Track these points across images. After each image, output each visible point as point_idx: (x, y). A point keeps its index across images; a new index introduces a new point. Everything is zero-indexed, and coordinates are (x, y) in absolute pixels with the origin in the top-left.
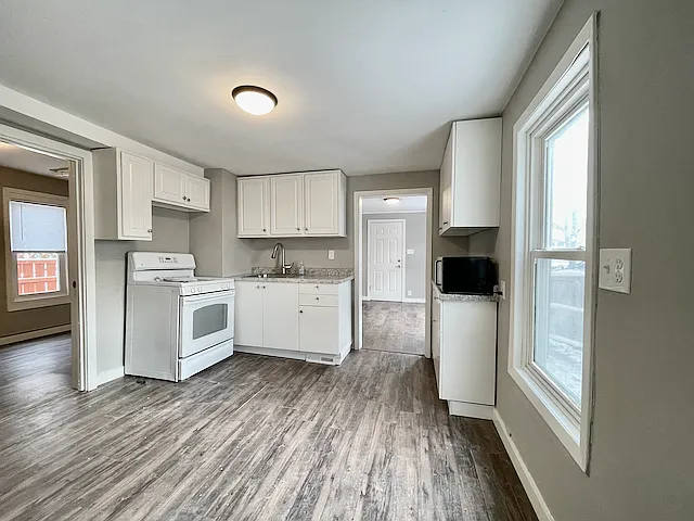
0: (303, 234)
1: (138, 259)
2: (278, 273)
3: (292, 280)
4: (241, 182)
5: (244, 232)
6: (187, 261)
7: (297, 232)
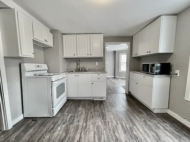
0: (89, 56)
1: (27, 66)
2: (78, 70)
3: (84, 73)
4: (64, 36)
5: (66, 56)
6: (45, 67)
7: (88, 56)
